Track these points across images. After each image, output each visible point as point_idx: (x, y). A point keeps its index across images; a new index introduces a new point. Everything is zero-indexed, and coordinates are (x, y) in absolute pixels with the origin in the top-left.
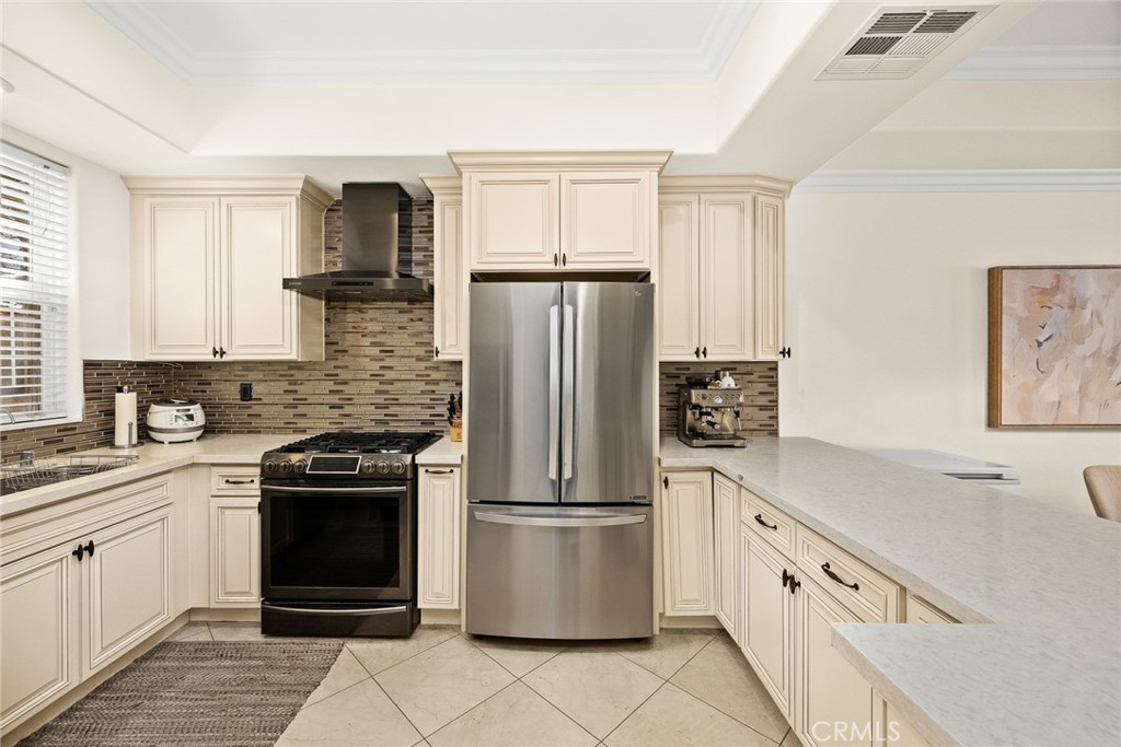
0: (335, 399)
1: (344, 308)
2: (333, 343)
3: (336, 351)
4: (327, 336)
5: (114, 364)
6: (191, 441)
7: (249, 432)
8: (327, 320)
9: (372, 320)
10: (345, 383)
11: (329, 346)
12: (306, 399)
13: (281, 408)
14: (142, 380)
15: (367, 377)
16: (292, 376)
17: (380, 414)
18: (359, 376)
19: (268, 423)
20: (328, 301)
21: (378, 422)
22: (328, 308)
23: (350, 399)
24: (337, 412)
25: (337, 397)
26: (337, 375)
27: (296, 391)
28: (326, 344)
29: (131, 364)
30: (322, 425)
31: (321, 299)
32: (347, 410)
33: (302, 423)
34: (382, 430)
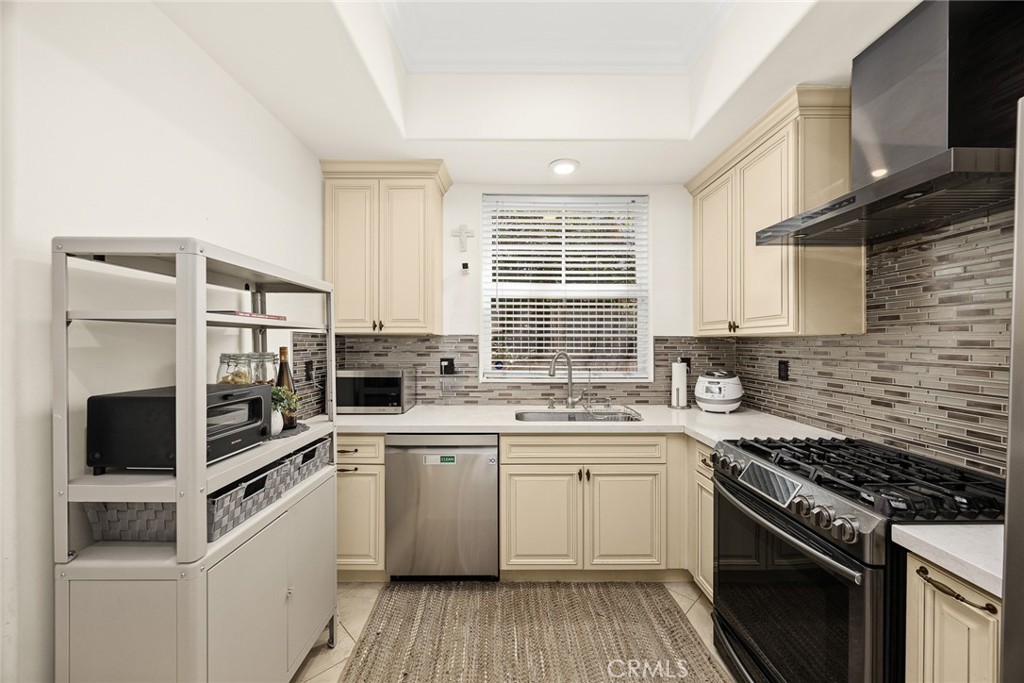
0: (879, 391)
1: (895, 250)
2: (878, 307)
3: (881, 319)
4: (869, 296)
5: (679, 339)
6: (724, 413)
7: (786, 417)
8: (869, 273)
9: (941, 259)
10: (893, 367)
11: (872, 311)
12: (842, 387)
13: (815, 394)
14: (703, 353)
15: (932, 358)
16: (826, 353)
17: (959, 429)
18: (918, 358)
19: (802, 409)
20: (870, 244)
21: (955, 444)
22: (869, 255)
23: (903, 395)
24: (882, 412)
25: (883, 388)
26: (883, 355)
27: (831, 374)
28: (868, 308)
29: (693, 338)
30: (860, 427)
31: (859, 245)
32: (899, 410)
33: (837, 418)
34: (960, 460)
